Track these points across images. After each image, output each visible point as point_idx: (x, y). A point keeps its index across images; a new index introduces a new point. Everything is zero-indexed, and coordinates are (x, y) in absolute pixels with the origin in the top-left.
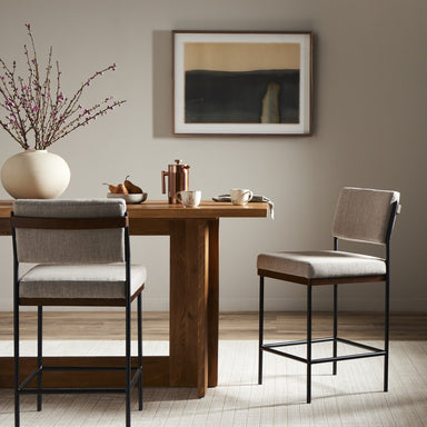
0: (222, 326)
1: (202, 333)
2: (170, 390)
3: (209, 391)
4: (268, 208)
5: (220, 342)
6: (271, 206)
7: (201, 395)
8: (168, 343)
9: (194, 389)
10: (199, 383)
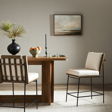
0: (55, 87)
1: (50, 89)
2: (42, 103)
3: (52, 104)
4: (66, 58)
5: (54, 91)
6: (67, 58)
7: (49, 105)
8: (41, 92)
9: (48, 103)
10: (49, 102)
